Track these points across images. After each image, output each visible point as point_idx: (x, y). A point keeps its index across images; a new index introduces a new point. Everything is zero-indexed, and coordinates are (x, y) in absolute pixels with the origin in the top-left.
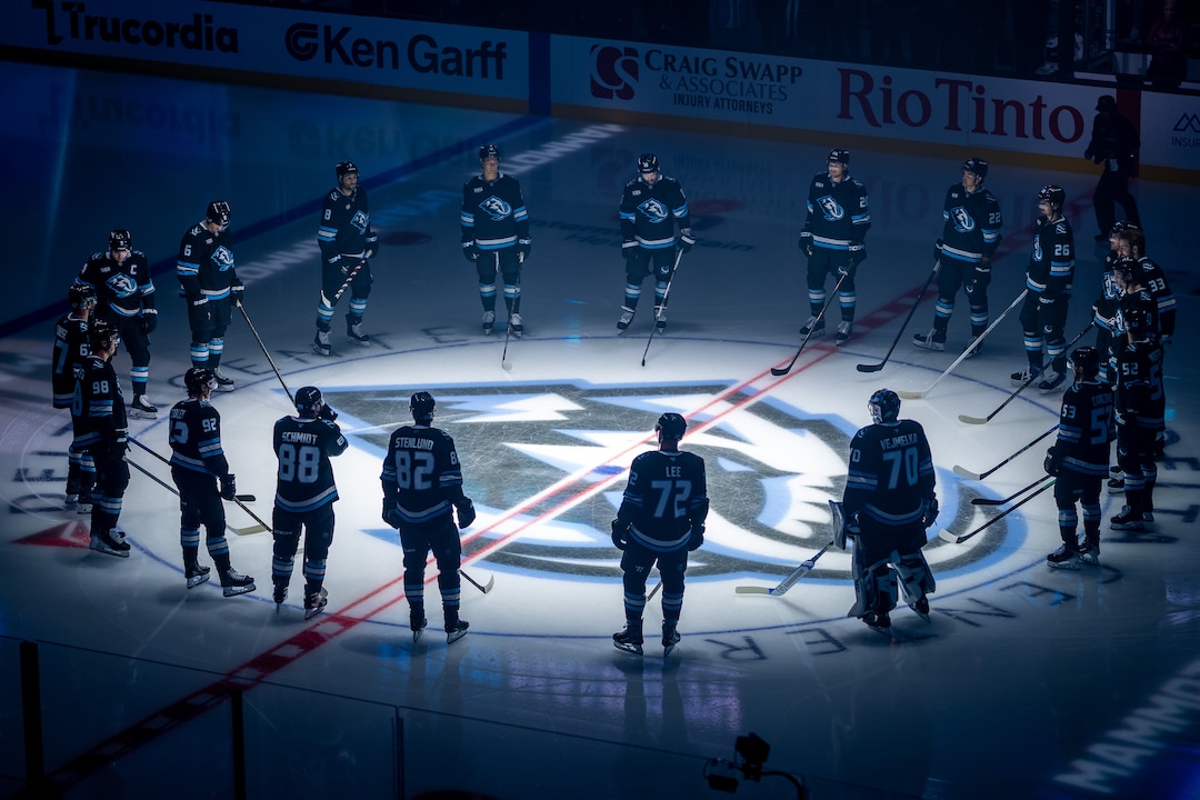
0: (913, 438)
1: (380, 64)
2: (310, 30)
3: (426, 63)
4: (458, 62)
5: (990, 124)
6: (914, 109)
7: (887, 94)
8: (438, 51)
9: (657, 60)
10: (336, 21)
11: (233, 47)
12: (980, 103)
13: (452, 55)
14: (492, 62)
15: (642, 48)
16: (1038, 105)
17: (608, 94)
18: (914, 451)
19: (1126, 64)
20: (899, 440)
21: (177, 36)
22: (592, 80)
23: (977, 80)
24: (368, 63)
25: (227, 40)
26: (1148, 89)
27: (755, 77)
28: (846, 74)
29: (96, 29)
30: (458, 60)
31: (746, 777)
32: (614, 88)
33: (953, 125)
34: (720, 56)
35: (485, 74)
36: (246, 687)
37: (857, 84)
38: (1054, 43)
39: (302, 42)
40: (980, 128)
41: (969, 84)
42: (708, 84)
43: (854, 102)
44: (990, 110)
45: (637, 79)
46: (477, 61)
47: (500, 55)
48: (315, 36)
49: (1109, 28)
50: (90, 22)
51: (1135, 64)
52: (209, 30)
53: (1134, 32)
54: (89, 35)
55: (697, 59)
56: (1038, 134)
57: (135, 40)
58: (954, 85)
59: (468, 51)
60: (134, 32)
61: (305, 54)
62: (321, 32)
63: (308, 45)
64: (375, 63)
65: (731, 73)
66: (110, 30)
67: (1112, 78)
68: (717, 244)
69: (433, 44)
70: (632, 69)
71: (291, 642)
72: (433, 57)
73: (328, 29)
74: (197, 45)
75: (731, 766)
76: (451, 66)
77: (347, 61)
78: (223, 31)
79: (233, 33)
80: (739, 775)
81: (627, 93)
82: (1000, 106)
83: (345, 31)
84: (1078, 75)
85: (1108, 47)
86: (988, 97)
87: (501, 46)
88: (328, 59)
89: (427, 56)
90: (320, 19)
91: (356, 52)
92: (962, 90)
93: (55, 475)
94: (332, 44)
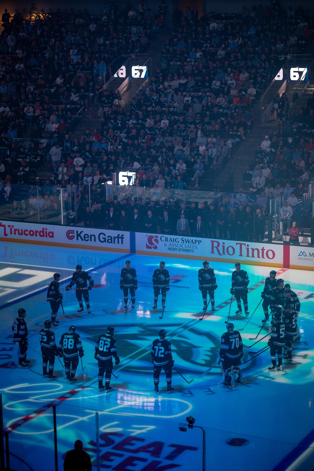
0: (238, 335)
1: (91, 240)
2: (73, 232)
3: (103, 240)
4: (111, 240)
5: (250, 254)
6: (231, 250)
7: (224, 247)
8: (106, 237)
9: (163, 239)
10: (79, 229)
11: (53, 236)
12: (248, 249)
13: (110, 238)
14: (120, 240)
15: (159, 236)
16: (263, 250)
17: (151, 248)
18: (238, 339)
19: (286, 238)
20: (234, 336)
21: (38, 234)
22: (147, 244)
23: (247, 243)
24: (88, 240)
25: (51, 235)
26: (291, 245)
27: (189, 243)
28: (213, 242)
29: (17, 232)
30: (111, 239)
31: (189, 428)
32: (152, 246)
33: (241, 255)
34: (180, 237)
35: (118, 243)
36: (57, 405)
37: (215, 244)
38: (267, 233)
39: (71, 235)
40: (248, 256)
41: (245, 244)
42: (177, 245)
43: (215, 249)
44: (250, 251)
45: (158, 244)
46: (116, 239)
47: (122, 238)
48: (74, 233)
49: (281, 229)
50: (15, 230)
51: (287, 238)
52: (46, 232)
53: (288, 230)
54: (15, 234)
55: (174, 238)
56: (263, 257)
57: (27, 235)
58: (241, 245)
59: (114, 237)
60: (26, 233)
61: (71, 238)
62: (75, 232)
63: (72, 236)
64: (90, 240)
65: (183, 242)
66: (20, 232)
67: (282, 242)
68: (179, 287)
69: (105, 235)
70: (157, 241)
71: (69, 393)
72: (105, 238)
73: (77, 231)
74: (43, 236)
75: (185, 425)
76: (110, 241)
77: (82, 240)
78: (50, 232)
79: (52, 233)
80: (187, 427)
81: (156, 247)
82: (253, 250)
83: (82, 232)
84: (273, 242)
85: (281, 234)
86: (250, 247)
87: (123, 235)
88: (77, 239)
89: (103, 238)
90: (75, 229)
91: (85, 237)
92: (243, 246)
93: (6, 349)
94: (78, 235)
